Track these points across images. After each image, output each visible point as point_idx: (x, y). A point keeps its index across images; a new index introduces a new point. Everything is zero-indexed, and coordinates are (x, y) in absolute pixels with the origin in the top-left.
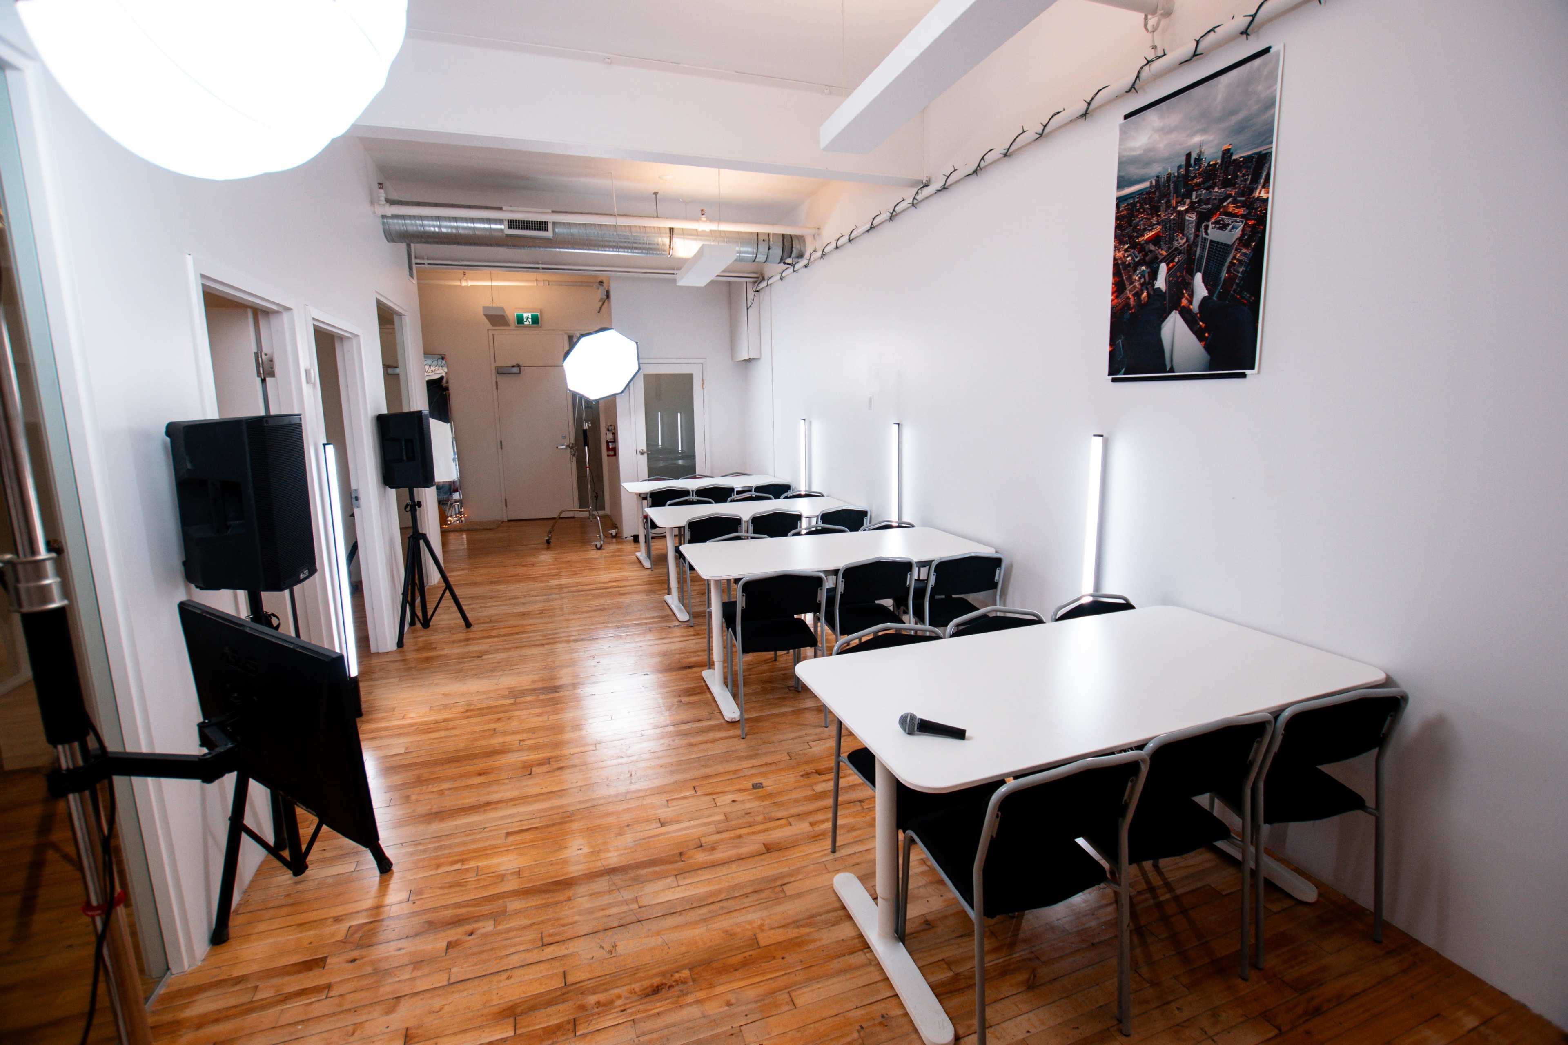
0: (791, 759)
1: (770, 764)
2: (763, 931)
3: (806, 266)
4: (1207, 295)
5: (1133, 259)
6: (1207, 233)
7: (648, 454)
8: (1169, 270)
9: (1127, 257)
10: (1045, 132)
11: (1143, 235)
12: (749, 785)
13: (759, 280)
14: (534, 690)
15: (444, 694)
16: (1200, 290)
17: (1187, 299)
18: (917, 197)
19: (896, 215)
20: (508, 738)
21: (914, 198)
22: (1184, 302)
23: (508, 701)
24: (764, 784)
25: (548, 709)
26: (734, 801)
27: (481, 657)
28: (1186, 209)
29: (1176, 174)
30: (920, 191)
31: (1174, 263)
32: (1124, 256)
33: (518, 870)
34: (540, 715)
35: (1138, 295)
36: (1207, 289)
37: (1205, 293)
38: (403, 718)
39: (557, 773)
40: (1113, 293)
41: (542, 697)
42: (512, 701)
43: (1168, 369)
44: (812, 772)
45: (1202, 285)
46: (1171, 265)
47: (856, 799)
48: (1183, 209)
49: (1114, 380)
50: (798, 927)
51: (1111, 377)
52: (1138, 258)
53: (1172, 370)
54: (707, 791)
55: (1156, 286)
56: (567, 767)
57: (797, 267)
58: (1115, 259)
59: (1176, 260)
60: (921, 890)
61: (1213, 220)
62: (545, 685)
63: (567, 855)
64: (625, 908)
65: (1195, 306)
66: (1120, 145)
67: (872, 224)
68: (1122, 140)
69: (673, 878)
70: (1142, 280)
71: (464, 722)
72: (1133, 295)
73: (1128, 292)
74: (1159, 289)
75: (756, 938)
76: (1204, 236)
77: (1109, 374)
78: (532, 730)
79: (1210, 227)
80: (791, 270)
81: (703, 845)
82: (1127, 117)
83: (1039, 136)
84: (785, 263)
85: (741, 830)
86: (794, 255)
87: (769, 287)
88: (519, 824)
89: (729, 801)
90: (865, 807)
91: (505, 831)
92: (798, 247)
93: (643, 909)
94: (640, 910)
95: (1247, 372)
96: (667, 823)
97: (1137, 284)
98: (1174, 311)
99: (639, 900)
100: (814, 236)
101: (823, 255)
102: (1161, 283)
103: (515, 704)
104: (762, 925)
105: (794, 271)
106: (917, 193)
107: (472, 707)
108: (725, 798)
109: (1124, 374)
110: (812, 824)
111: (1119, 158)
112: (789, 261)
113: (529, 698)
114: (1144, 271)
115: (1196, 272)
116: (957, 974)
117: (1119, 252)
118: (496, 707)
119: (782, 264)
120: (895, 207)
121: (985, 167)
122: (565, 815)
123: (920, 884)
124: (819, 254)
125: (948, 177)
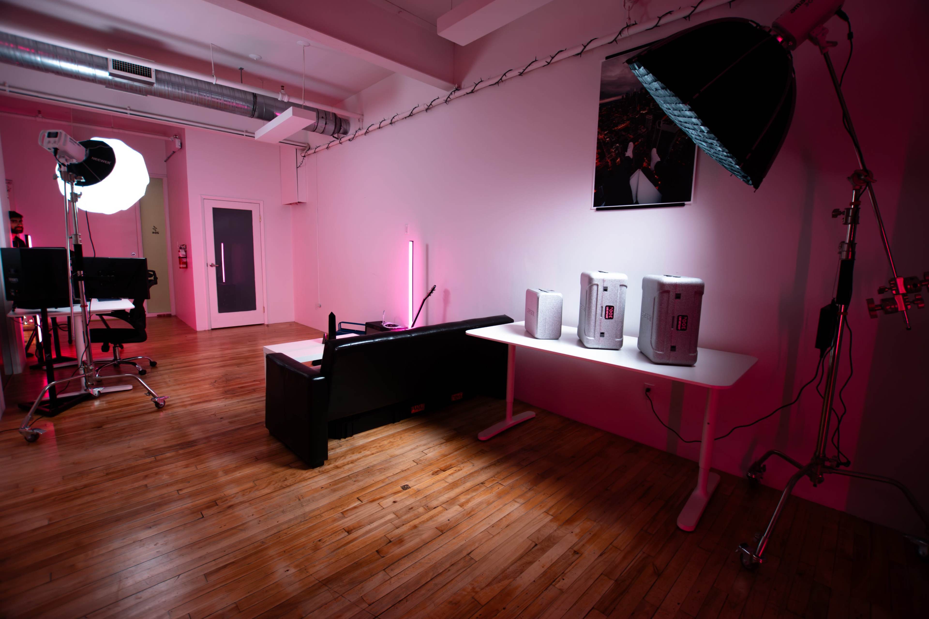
0: (418, 464)
1: (405, 470)
2: (477, 592)
3: (349, 140)
4: (660, 160)
5: (610, 139)
6: (659, 126)
7: (216, 267)
8: (635, 147)
9: (607, 138)
10: (551, 62)
11: (617, 126)
12: (399, 488)
13: (307, 149)
14: (170, 447)
15: (74, 463)
16: (656, 158)
17: (646, 162)
18: (450, 97)
19: (433, 107)
20: (164, 491)
21: (449, 97)
22: (645, 164)
23: (148, 460)
24: (410, 485)
25: (192, 460)
26: (394, 502)
27: (101, 427)
28: (646, 112)
29: (639, 93)
30: (453, 93)
31: (639, 142)
32: (604, 138)
33: (234, 606)
34: (187, 466)
35: (614, 160)
36: (660, 157)
37: (659, 159)
38: (33, 491)
39: (230, 511)
40: (597, 159)
41: (181, 452)
42: (153, 459)
43: (634, 203)
44: (438, 471)
45: (657, 155)
46: (636, 144)
47: (479, 483)
48: (644, 112)
49: (598, 210)
50: (499, 582)
51: (595, 208)
52: (614, 139)
53: (637, 203)
54: (370, 499)
55: (626, 155)
56: (235, 504)
57: (343, 140)
58: (598, 139)
59: (640, 141)
60: (557, 531)
61: (663, 119)
62: (179, 442)
63: (277, 580)
64: (357, 610)
65: (652, 166)
66: (602, 74)
67: (412, 112)
68: (603, 71)
69: (383, 572)
70: (617, 152)
71: (109, 484)
72: (611, 160)
73: (607, 159)
74: (628, 157)
75: (476, 600)
76: (658, 128)
77: (594, 206)
78: (183, 480)
79: (662, 123)
80: (338, 141)
81: (392, 540)
82: (607, 58)
83: (547, 64)
84: (333, 137)
85: (414, 521)
86: (342, 131)
87: (315, 154)
88: (214, 563)
89: (391, 503)
90: (488, 486)
91: (203, 573)
92: (345, 127)
93: (373, 605)
94: (370, 607)
95: (686, 203)
96: (352, 530)
97: (613, 154)
98: (638, 170)
99: (365, 599)
100: (359, 120)
101: (366, 133)
102: (629, 153)
103: (156, 461)
104: (473, 589)
105: (340, 143)
106: (451, 93)
107: (111, 471)
108: (387, 500)
109: (604, 206)
110: (461, 506)
111: (602, 81)
112: (336, 135)
113: (168, 455)
114: (618, 146)
115: (653, 148)
116: (616, 581)
117: (601, 135)
118: (137, 466)
119: (332, 137)
120: (432, 102)
121: (505, 80)
122: (256, 545)
123: (555, 528)
124: (364, 131)
125: (477, 85)
